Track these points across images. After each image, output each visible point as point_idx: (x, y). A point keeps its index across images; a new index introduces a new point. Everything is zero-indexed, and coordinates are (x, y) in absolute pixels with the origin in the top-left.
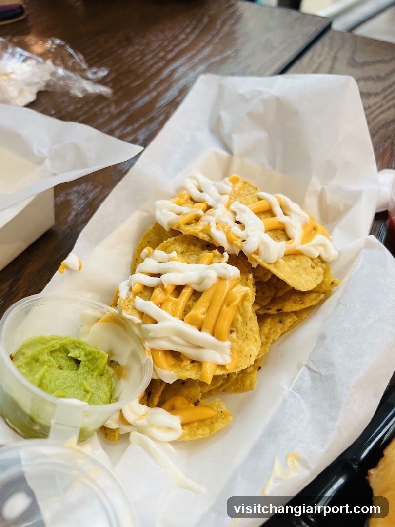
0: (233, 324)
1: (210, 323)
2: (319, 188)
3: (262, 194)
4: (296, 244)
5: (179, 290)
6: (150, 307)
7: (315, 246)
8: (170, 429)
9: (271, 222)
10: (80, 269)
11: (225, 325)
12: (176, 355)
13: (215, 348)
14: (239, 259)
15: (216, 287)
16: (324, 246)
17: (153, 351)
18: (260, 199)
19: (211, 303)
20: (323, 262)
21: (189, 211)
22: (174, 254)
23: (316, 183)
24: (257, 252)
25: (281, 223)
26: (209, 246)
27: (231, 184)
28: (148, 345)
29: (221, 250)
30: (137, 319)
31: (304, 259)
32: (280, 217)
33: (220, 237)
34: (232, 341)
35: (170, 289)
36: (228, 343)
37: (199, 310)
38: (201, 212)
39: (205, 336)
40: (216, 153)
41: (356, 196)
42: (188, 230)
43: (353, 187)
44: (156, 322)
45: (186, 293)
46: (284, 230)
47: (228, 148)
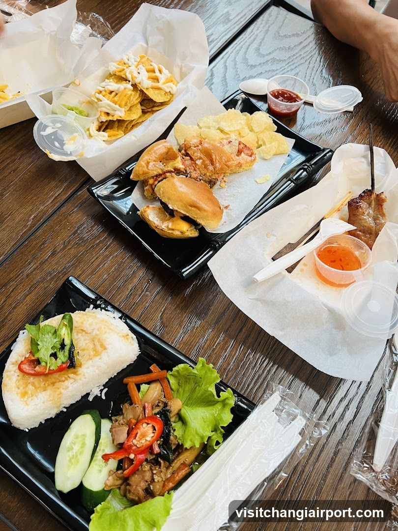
0: (126, 104)
1: (119, 102)
2: (180, 64)
3: (152, 64)
4: (160, 85)
5: (111, 92)
6: (100, 96)
7: (167, 87)
8: (104, 136)
9: (153, 75)
10: (79, 85)
11: (123, 103)
12: (108, 114)
13: (119, 110)
14: (135, 86)
15: (123, 91)
16: (171, 88)
17: (101, 112)
18: (151, 65)
19: (120, 97)
20: (171, 94)
21: (121, 67)
22: (111, 80)
23: (179, 62)
24: (140, 83)
25: (156, 76)
26: (126, 80)
27: (140, 58)
28: (99, 109)
29: (129, 81)
30: (96, 101)
31: (161, 91)
32: (157, 73)
33: (129, 77)
34: (125, 108)
35: (108, 92)
36: (123, 109)
37: (116, 99)
38: (125, 68)
39: (117, 106)
40: (142, 45)
41: (192, 69)
42: (118, 74)
43: (192, 65)
44: (101, 101)
45: (114, 94)
46: (158, 80)
47: (147, 44)
